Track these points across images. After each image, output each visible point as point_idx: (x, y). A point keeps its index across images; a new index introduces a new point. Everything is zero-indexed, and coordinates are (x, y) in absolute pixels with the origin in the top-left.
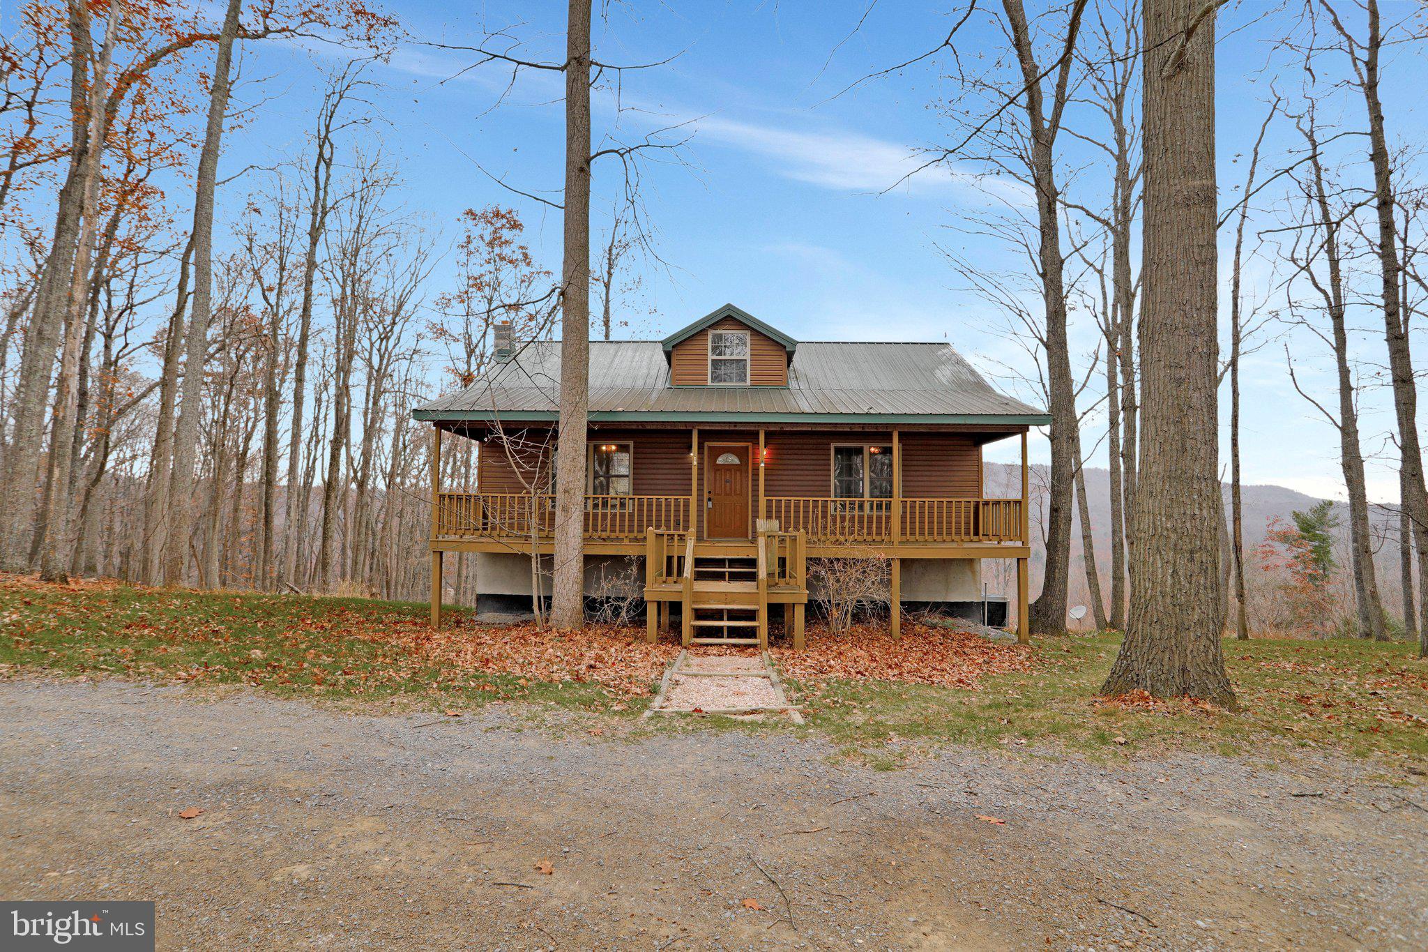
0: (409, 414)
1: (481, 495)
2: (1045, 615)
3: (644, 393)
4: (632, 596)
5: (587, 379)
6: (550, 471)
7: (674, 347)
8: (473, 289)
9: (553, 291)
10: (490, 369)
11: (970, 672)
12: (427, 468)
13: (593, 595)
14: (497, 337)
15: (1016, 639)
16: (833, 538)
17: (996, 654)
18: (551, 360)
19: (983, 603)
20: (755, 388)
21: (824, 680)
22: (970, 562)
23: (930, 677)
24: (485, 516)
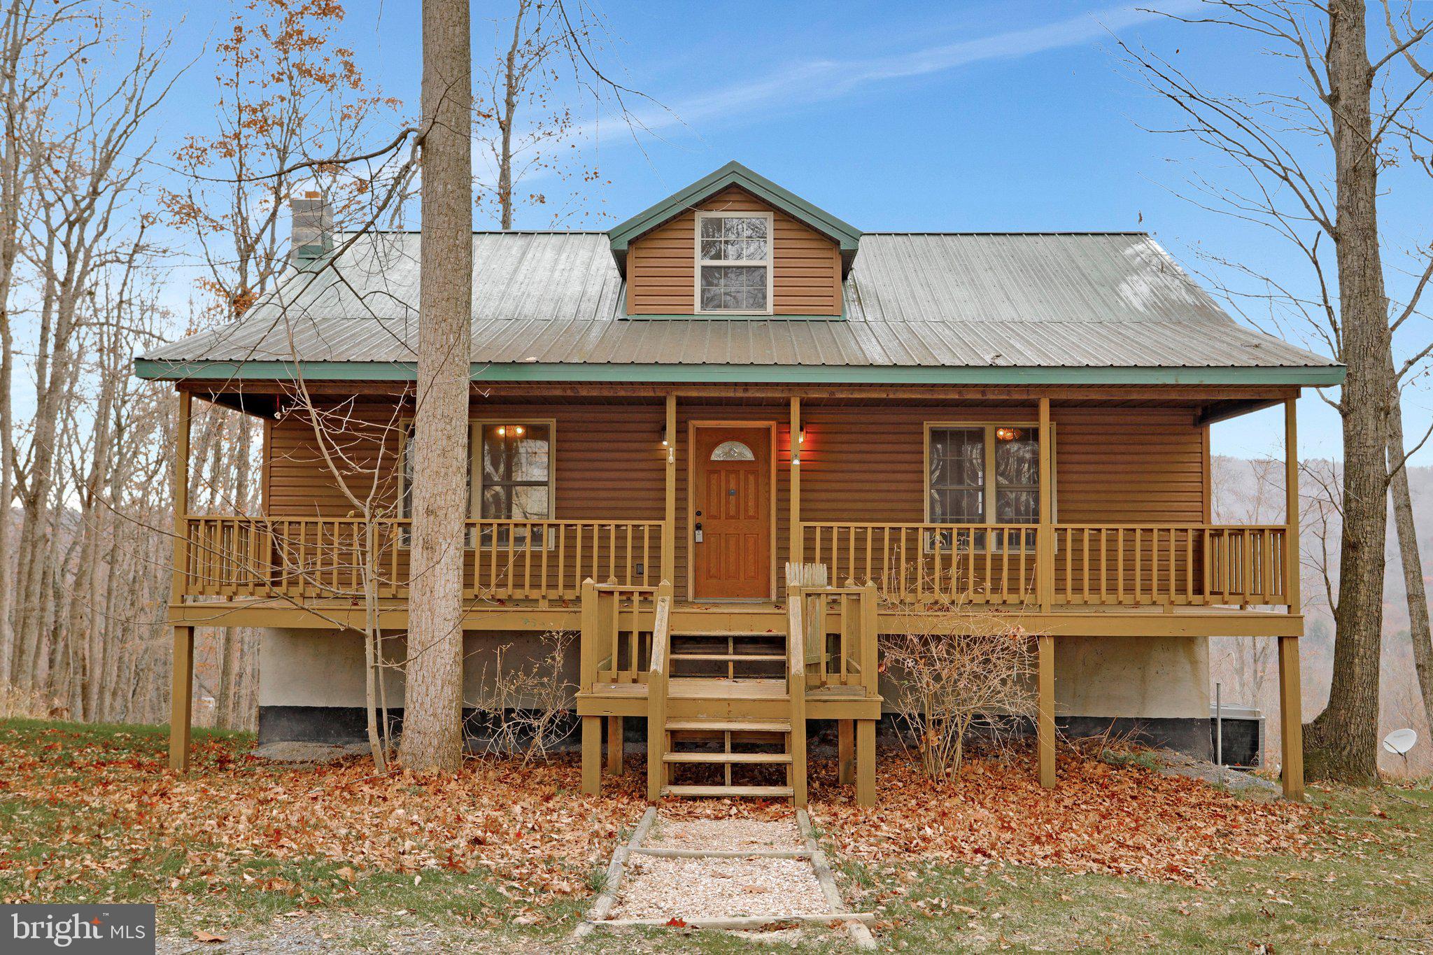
0: (128, 367)
1: (268, 521)
2: (1335, 746)
3: (577, 328)
4: (556, 707)
5: (468, 303)
6: (401, 475)
7: (631, 243)
8: (252, 131)
9: (404, 136)
10: (287, 283)
11: (1191, 852)
12: (163, 470)
13: (481, 706)
14: (297, 222)
15: (1279, 790)
16: (928, 598)
17: (1241, 819)
18: (401, 266)
19: (1214, 720)
20: (779, 319)
21: (913, 865)
22: (1186, 643)
23: (1115, 860)
24: (276, 560)
